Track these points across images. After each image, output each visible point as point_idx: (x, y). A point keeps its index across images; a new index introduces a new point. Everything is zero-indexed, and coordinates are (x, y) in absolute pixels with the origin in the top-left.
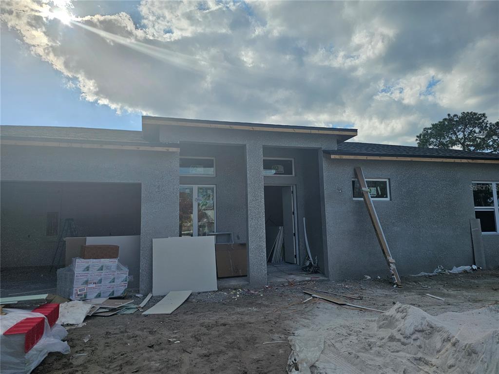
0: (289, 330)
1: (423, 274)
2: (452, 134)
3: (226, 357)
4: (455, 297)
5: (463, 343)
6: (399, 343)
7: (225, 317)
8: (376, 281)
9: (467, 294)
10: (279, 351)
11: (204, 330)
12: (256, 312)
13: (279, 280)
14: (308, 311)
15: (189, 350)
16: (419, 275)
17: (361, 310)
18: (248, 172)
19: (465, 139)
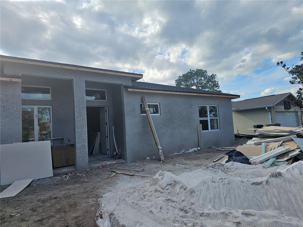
0: (99, 195)
1: (176, 154)
2: (191, 80)
3: (55, 219)
4: (189, 164)
5: (189, 188)
6: (160, 193)
7: (57, 193)
8: (152, 160)
9: (195, 162)
10: (92, 209)
11: (40, 204)
12: (79, 187)
13: (96, 165)
14: (113, 182)
15: (27, 219)
16: (174, 154)
17: (142, 177)
18: (75, 97)
19: (198, 83)
